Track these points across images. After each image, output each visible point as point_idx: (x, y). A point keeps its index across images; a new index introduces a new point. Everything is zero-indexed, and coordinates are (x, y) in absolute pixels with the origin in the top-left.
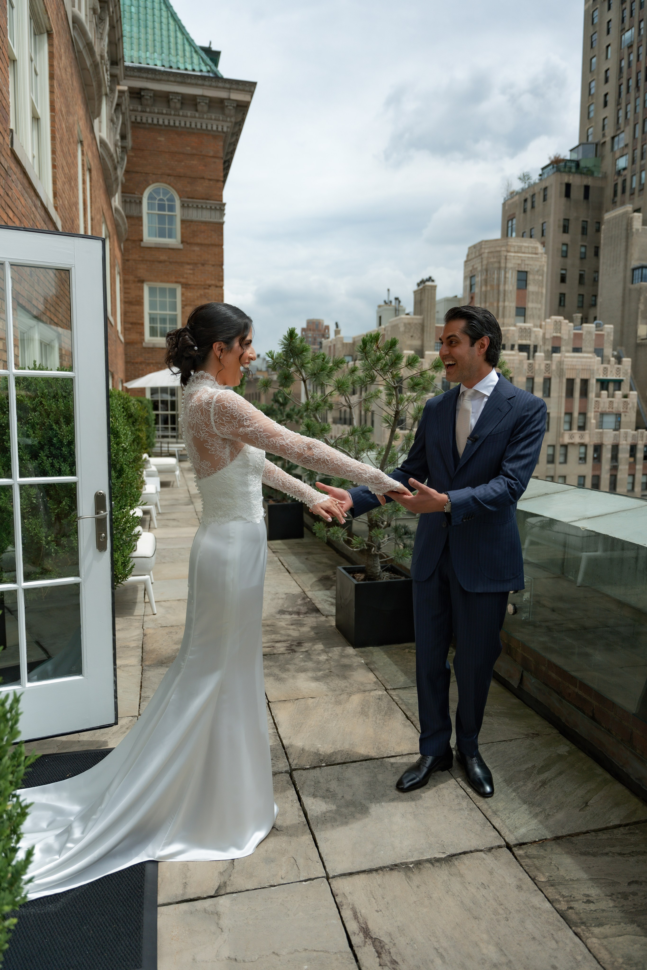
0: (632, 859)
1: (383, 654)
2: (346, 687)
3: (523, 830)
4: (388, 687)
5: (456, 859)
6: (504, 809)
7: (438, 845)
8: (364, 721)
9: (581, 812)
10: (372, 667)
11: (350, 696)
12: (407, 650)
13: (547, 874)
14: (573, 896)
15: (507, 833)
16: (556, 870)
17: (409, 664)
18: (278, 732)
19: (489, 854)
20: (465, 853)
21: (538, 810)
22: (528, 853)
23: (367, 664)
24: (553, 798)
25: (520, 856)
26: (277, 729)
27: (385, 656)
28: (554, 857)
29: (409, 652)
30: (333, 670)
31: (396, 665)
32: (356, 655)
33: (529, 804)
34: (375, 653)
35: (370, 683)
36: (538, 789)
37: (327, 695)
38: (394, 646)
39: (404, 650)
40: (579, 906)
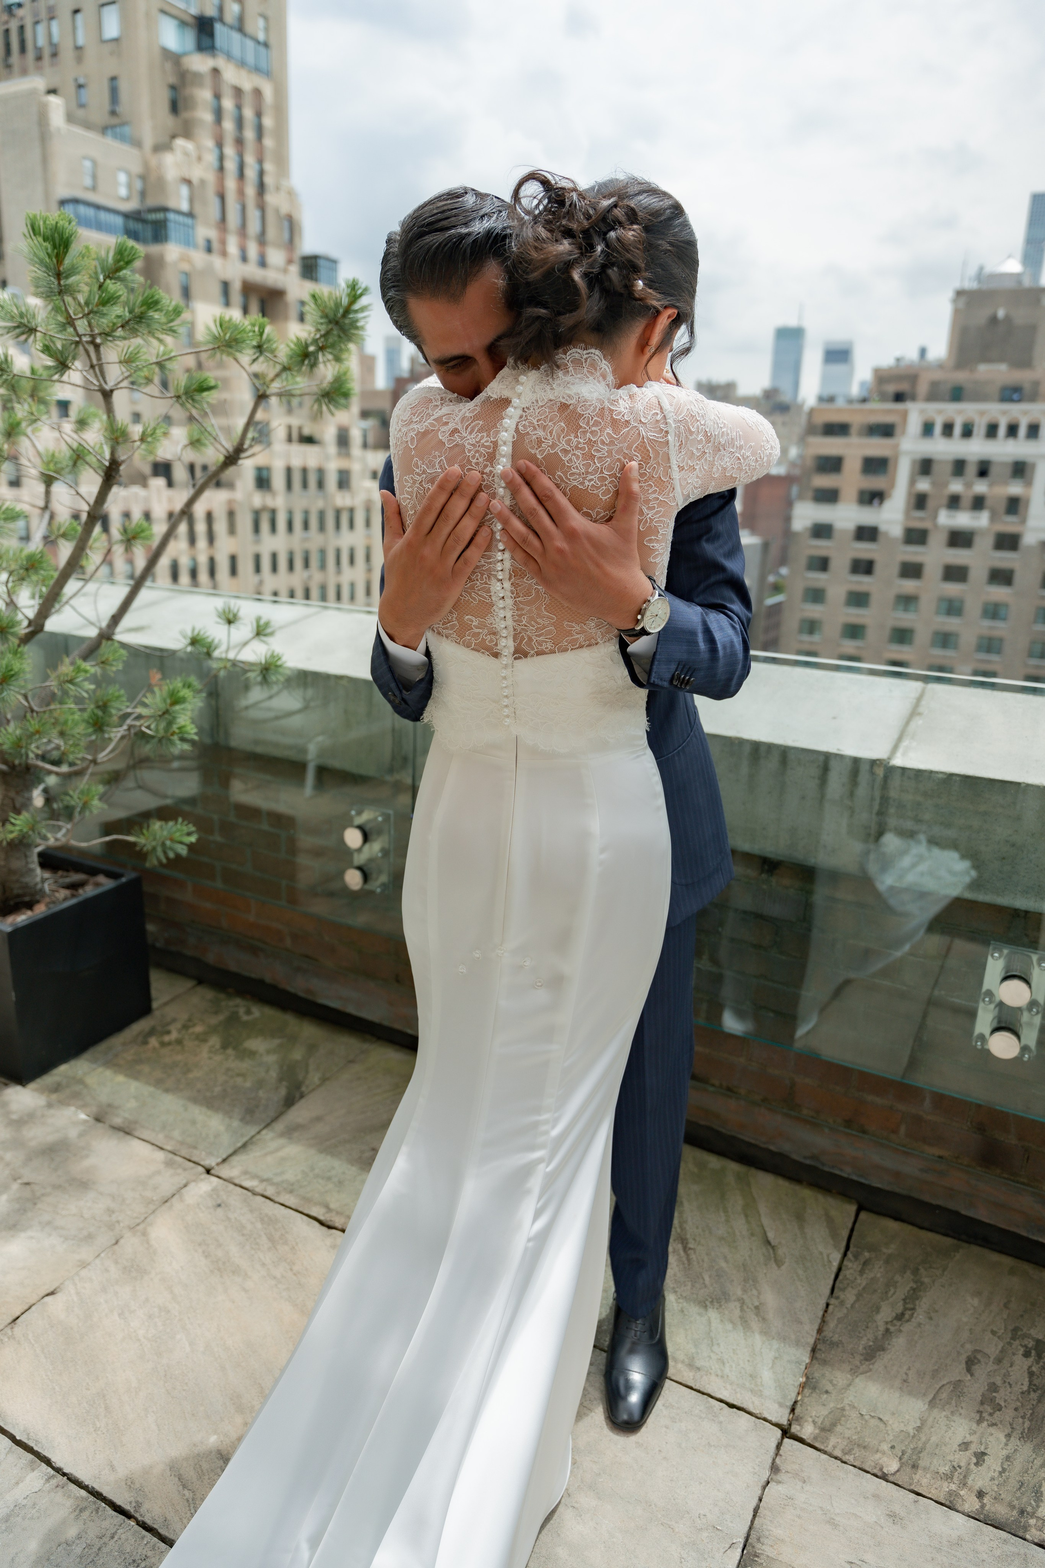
0: (920, 1316)
1: (108, 1073)
2: (110, 1211)
3: (767, 1376)
4: (210, 1162)
5: (758, 1540)
6: (696, 1346)
7: (705, 1534)
8: (246, 1291)
9: (783, 1268)
10: (117, 1121)
11: (144, 1234)
12: (153, 1042)
13: (885, 1447)
14: (955, 1464)
15: (757, 1401)
16: (882, 1425)
17: (191, 1076)
18: (58, 1470)
19: (781, 1476)
20: (756, 1511)
21: (734, 1306)
22: (819, 1421)
23: (98, 1119)
24: (723, 1264)
25: (815, 1438)
26: (48, 1462)
27: (121, 1078)
28: (851, 1398)
29: (163, 1044)
30: (28, 1175)
31: (167, 1090)
32: (50, 1105)
33: (712, 1302)
34: (90, 1080)
35: (158, 1172)
36: (689, 1260)
37: (84, 1265)
38: (117, 1041)
39: (145, 1043)
40: (981, 1478)
